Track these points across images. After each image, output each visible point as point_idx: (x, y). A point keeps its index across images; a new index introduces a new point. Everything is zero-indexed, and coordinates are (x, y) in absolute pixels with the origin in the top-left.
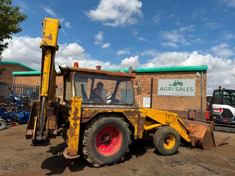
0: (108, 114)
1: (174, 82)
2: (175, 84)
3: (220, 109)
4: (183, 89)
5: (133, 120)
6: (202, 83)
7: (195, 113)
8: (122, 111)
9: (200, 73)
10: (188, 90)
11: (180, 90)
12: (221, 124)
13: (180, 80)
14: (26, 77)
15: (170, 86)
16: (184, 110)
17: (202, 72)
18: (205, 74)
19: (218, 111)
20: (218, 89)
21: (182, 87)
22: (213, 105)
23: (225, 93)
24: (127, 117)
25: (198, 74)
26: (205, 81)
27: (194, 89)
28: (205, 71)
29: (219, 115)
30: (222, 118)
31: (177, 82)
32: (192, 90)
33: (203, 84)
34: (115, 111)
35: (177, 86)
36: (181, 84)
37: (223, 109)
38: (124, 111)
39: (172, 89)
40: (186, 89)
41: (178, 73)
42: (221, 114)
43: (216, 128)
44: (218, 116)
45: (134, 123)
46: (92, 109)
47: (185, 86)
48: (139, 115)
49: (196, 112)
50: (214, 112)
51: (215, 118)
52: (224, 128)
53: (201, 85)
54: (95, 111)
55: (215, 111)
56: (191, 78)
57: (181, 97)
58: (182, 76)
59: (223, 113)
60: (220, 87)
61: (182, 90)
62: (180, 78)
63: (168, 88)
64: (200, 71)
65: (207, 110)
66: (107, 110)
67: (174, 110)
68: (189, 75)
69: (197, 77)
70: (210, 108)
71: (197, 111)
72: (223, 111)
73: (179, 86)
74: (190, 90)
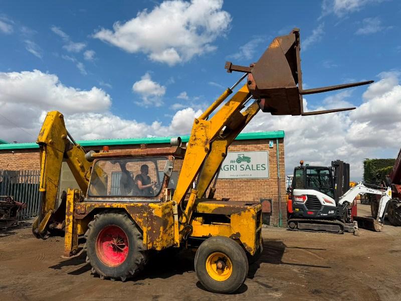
0: (106, 211)
1: (237, 157)
2: (239, 160)
3: (303, 196)
4: (251, 168)
5: (140, 220)
6: (278, 156)
7: (269, 203)
8: (123, 206)
9: (275, 143)
10: (258, 168)
11: (246, 168)
12: (306, 220)
13: (246, 154)
15: (232, 164)
16: (254, 200)
17: (277, 141)
18: (281, 144)
19: (301, 200)
20: (300, 165)
21: (250, 164)
22: (295, 190)
23: (308, 172)
24: (131, 215)
25: (271, 144)
26: (283, 154)
27: (266, 166)
28: (281, 140)
29: (302, 205)
30: (307, 210)
31: (241, 156)
32: (264, 169)
33: (280, 158)
34: (115, 205)
35: (242, 163)
36: (248, 159)
37: (307, 195)
38: (126, 206)
40: (255, 168)
41: (243, 142)
42: (306, 203)
43: (300, 225)
44: (301, 207)
45: (142, 224)
46: (87, 205)
47: (253, 162)
48: (150, 213)
49: (271, 202)
50: (296, 201)
51: (298, 210)
52: (310, 226)
53: (277, 159)
54: (91, 206)
55: (298, 199)
56: (262, 150)
57: (248, 181)
58: (248, 147)
59: (307, 201)
60: (302, 164)
61: (249, 168)
62: (245, 150)
63: (229, 167)
64: (274, 140)
65: (289, 199)
67: (239, 200)
68: (258, 145)
69: (270, 148)
70: (292, 197)
71: (273, 201)
72: (308, 200)
73: (245, 163)
74: (261, 168)
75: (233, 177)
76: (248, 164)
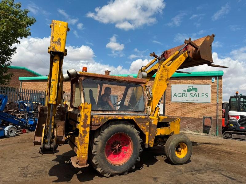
1: (188, 88)
2: (189, 90)
3: (237, 116)
4: (198, 96)
5: (144, 128)
6: (218, 88)
7: (210, 120)
8: (132, 118)
9: (216, 79)
10: (203, 96)
11: (194, 96)
12: (239, 132)
13: (195, 86)
14: (33, 83)
15: (184, 92)
16: (199, 117)
17: (218, 78)
18: (220, 80)
19: (235, 118)
20: (235, 95)
21: (197, 93)
22: (230, 112)
23: (242, 99)
24: (138, 125)
25: (213, 79)
26: (221, 87)
27: (209, 95)
28: (220, 77)
29: (236, 122)
30: (240, 125)
31: (191, 88)
32: (207, 96)
33: (219, 90)
34: (126, 118)
35: (191, 92)
36: (196, 90)
37: (240, 116)
38: (135, 118)
39: (186, 95)
40: (200, 95)
41: (193, 78)
42: (238, 122)
43: (233, 135)
44: (235, 123)
45: (145, 130)
46: (102, 116)
48: (150, 123)
49: (211, 119)
50: (231, 119)
51: (232, 125)
52: (242, 136)
53: (217, 91)
54: (105, 118)
56: (206, 83)
57: (195, 104)
58: (196, 81)
59: (240, 120)
60: (237, 94)
61: (196, 96)
62: (194, 83)
63: (182, 94)
64: (215, 77)
65: (223, 117)
66: (117, 116)
67: (188, 116)
68: (204, 80)
69: (212, 82)
70: (226, 115)
71: (212, 118)
72: (241, 119)
73: (193, 92)
74: (205, 96)
75: (184, 101)
76: (195, 93)
